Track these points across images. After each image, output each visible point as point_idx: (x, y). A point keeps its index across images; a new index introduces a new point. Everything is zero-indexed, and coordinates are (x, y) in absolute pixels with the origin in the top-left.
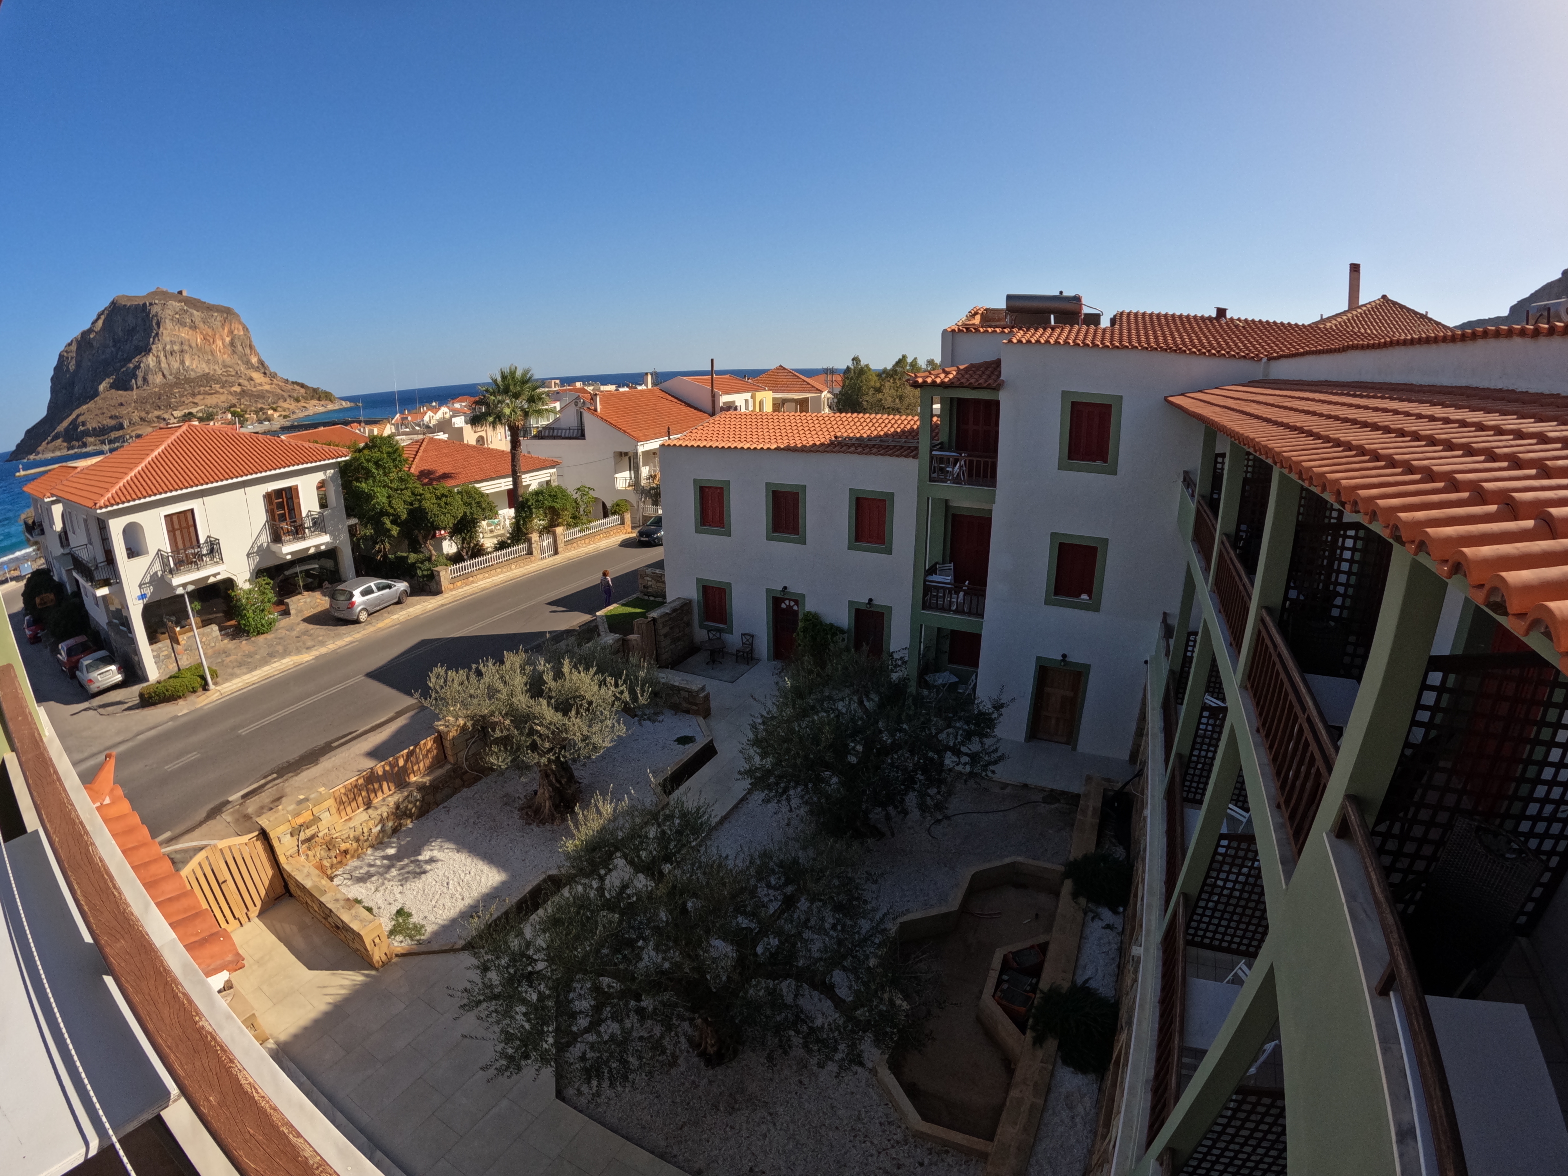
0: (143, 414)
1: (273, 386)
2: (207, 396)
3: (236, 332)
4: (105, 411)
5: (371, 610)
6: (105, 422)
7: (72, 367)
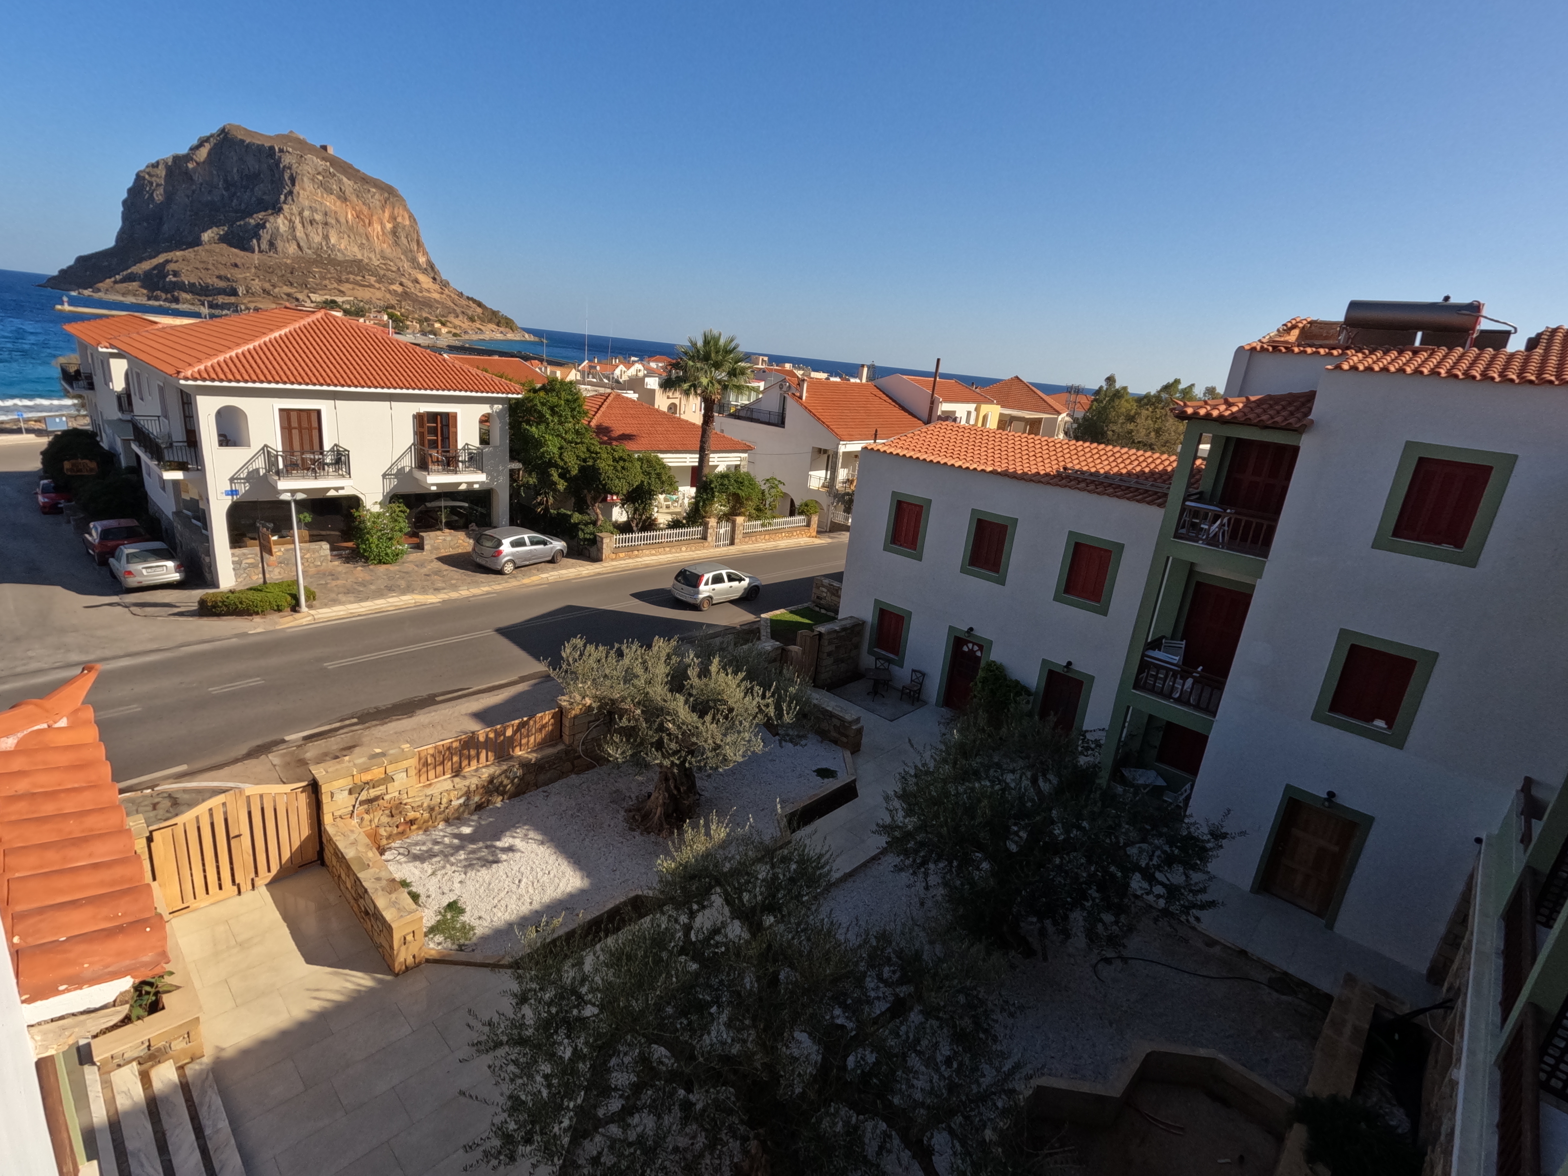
0: (267, 286)
1: (444, 296)
2: (357, 287)
3: (399, 220)
4: (210, 266)
5: (519, 563)
6: (209, 281)
7: (159, 196)
